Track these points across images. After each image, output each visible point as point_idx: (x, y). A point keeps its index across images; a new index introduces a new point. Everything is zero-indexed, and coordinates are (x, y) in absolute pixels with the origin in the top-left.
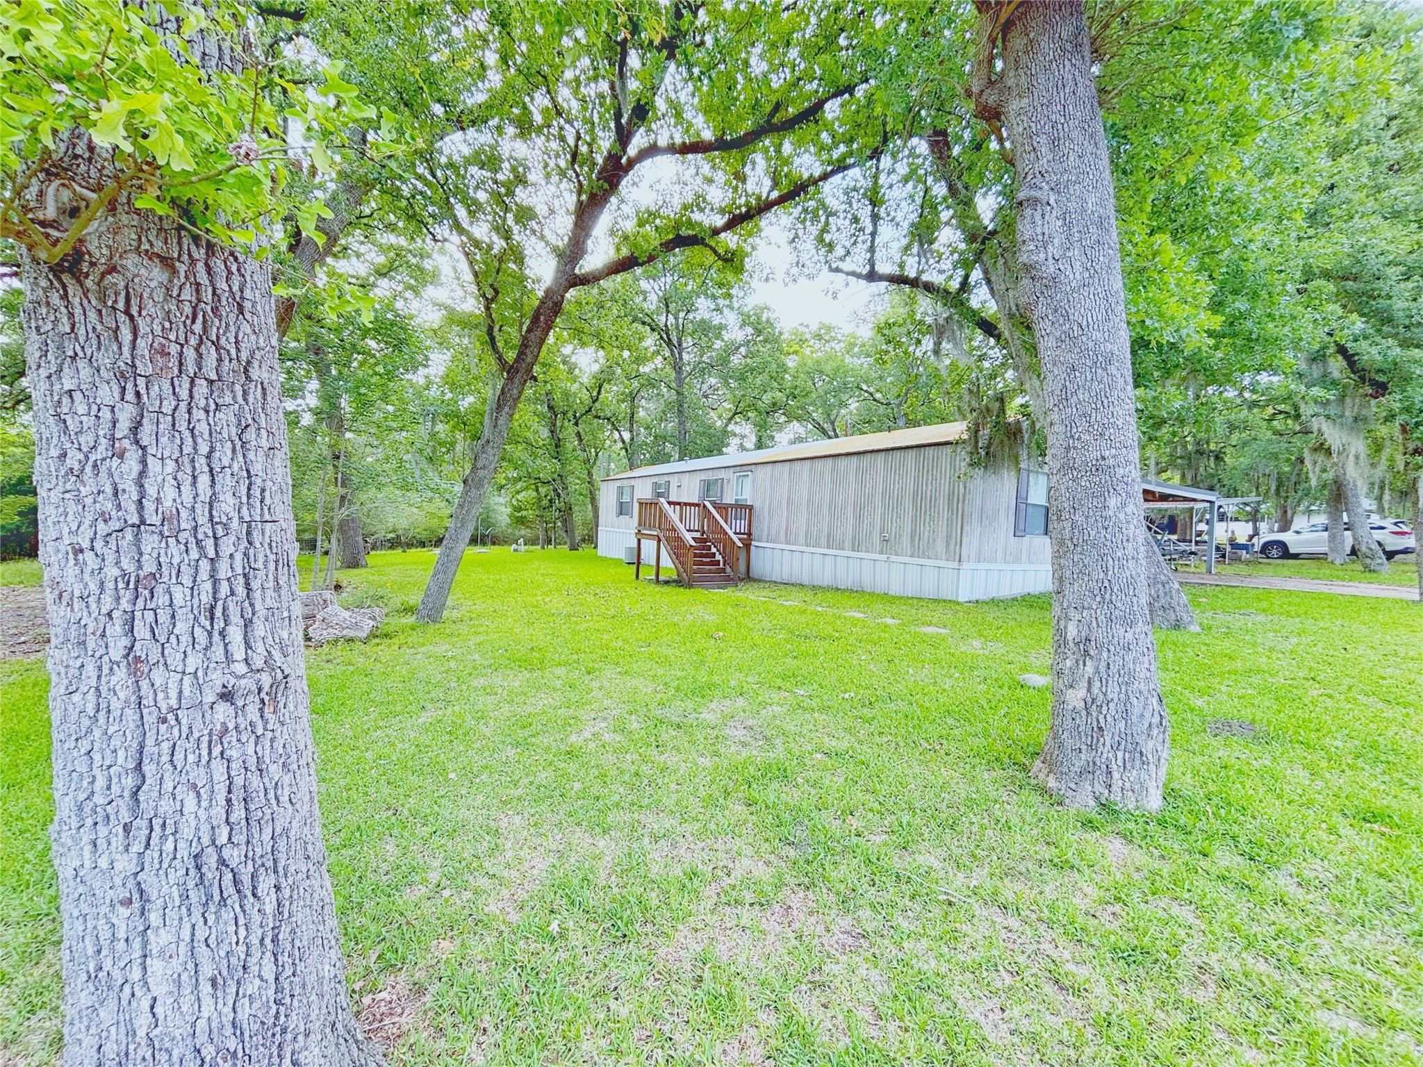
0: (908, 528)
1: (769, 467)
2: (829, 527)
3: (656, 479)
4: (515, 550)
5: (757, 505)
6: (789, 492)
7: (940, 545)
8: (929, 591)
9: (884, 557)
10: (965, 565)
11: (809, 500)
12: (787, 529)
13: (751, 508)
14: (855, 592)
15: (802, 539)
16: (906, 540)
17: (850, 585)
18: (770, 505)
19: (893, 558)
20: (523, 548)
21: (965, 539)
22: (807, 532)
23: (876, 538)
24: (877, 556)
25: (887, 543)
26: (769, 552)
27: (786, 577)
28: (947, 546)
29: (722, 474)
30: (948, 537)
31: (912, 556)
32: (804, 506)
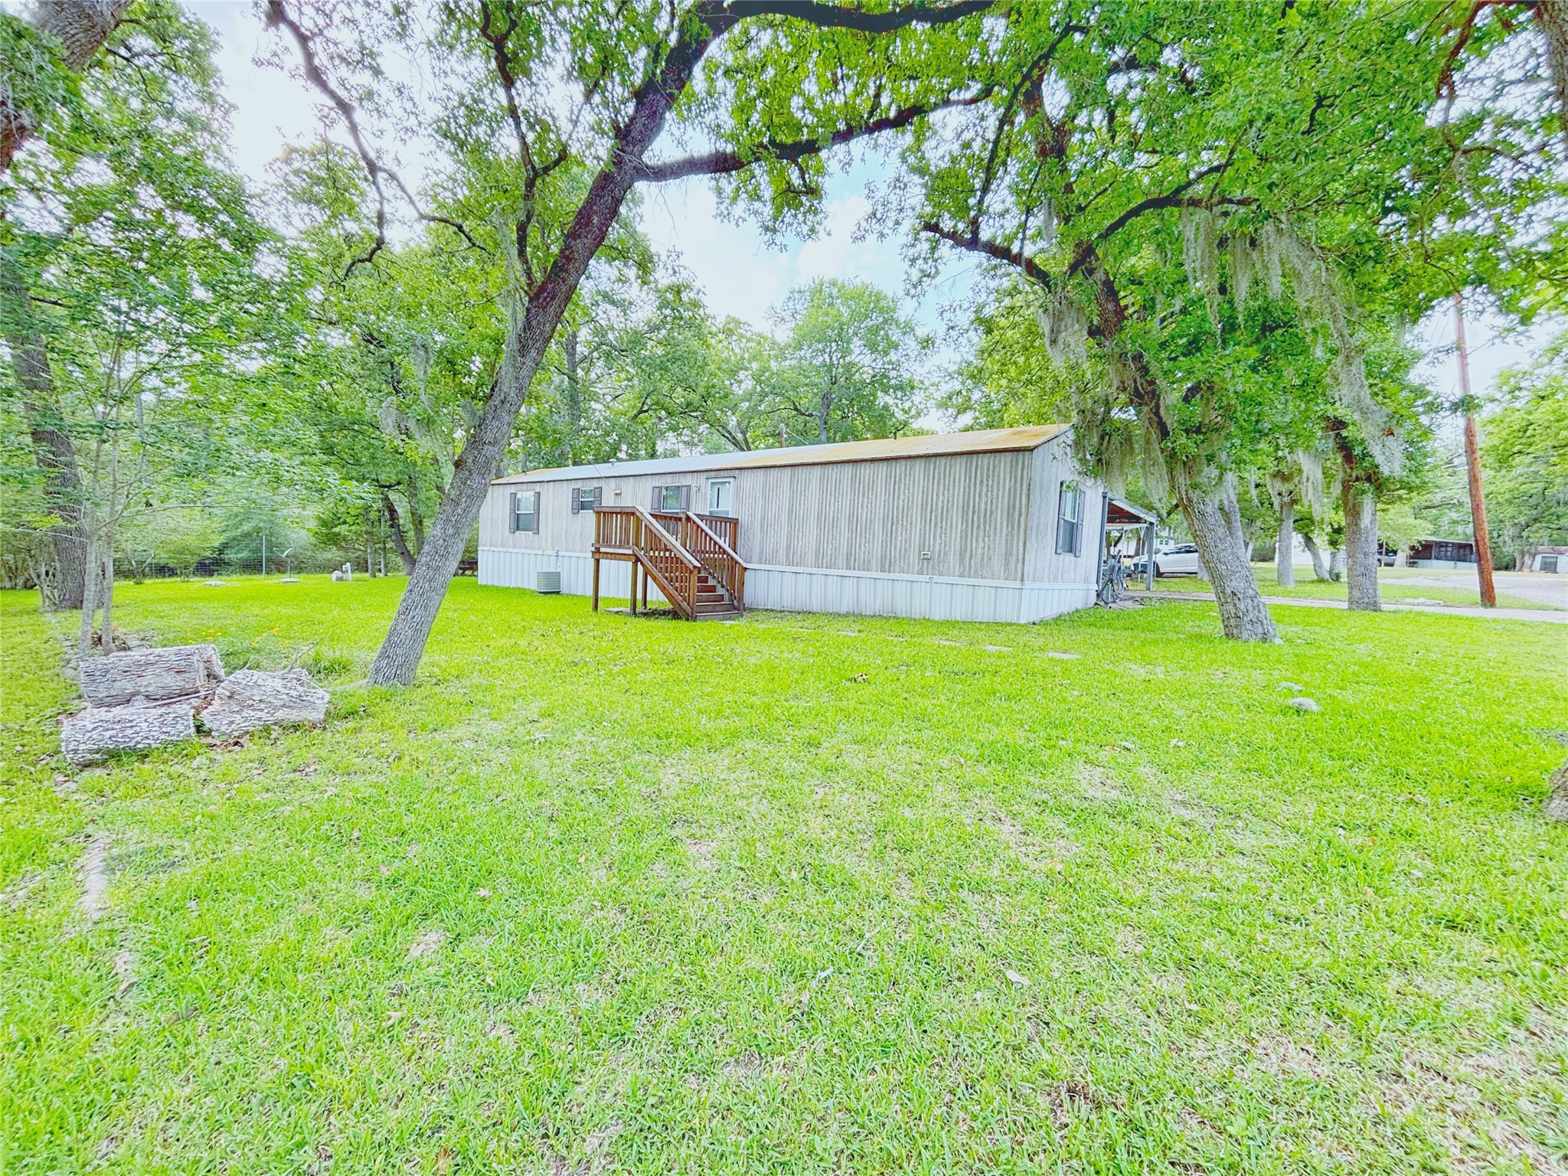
0: (956, 543)
1: (761, 473)
2: (850, 545)
3: (579, 485)
4: (340, 579)
5: (744, 519)
6: (791, 503)
7: (997, 563)
8: (983, 613)
9: (925, 578)
10: (1028, 585)
11: (820, 514)
12: (788, 547)
13: (735, 522)
14: (888, 618)
15: (810, 557)
16: (953, 559)
17: (877, 608)
18: (763, 519)
19: (936, 578)
20: (350, 576)
21: (1027, 557)
22: (818, 551)
23: (913, 556)
24: (916, 577)
25: (928, 562)
26: (762, 575)
27: (787, 603)
28: (1007, 564)
29: (687, 480)
30: (1008, 554)
31: (961, 575)
32: (813, 521)
